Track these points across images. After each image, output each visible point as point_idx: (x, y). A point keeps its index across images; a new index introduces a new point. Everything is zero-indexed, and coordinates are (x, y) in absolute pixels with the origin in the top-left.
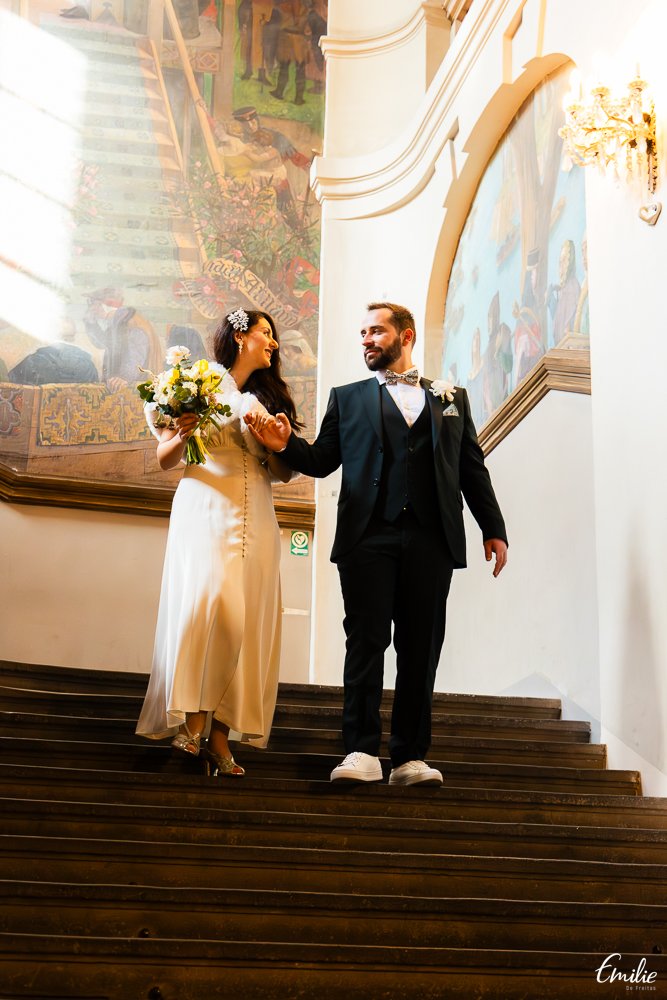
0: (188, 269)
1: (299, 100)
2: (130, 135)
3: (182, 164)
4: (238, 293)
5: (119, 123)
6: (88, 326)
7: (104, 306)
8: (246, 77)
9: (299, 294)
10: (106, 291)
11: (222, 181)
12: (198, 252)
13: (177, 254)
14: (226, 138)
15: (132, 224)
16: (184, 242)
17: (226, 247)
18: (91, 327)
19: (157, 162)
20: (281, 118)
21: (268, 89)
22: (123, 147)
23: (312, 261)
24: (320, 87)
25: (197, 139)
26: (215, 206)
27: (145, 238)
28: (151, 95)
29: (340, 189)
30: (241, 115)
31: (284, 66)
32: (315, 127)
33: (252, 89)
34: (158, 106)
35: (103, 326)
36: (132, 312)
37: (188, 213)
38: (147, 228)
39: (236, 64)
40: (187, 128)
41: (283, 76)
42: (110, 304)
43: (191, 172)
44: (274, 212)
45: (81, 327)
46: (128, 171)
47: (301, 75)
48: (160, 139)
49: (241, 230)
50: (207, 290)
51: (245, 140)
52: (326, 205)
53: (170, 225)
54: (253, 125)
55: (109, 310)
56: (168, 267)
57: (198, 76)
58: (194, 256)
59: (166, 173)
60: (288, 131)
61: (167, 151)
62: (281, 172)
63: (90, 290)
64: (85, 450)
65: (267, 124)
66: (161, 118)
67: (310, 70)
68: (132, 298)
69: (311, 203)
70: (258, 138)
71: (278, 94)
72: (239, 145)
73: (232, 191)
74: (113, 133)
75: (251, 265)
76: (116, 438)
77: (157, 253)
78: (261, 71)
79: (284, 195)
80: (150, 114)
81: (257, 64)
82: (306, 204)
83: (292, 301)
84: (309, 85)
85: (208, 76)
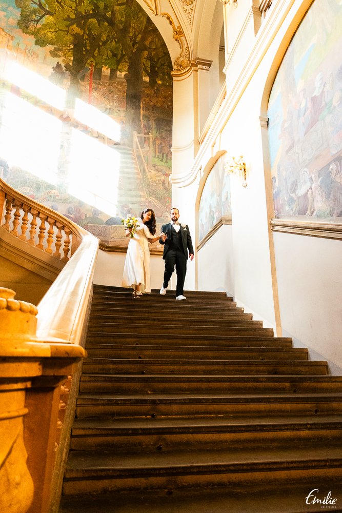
0: (143, 200)
1: (166, 162)
2: (129, 170)
3: (141, 177)
4: (154, 204)
5: (127, 168)
7: (125, 208)
8: (155, 157)
9: (167, 204)
10: (126, 205)
11: (150, 180)
12: (145, 196)
13: (140, 196)
14: (150, 170)
15: (130, 190)
16: (142, 194)
17: (151, 194)
19: (136, 176)
20: (163, 166)
21: (160, 159)
22: (128, 173)
23: (170, 198)
24: (171, 159)
25: (144, 171)
26: (149, 186)
27: (134, 193)
28: (134, 161)
29: (176, 181)
30: (154, 166)
31: (163, 154)
32: (170, 168)
33: (156, 159)
34: (136, 164)
35: (125, 212)
36: (131, 209)
37: (143, 187)
38: (134, 190)
39: (153, 154)
40: (142, 168)
41: (163, 156)
43: (143, 178)
44: (161, 187)
45: (120, 213)
46: (129, 178)
47: (167, 156)
48: (136, 171)
49: (154, 191)
50: (147, 204)
51: (155, 171)
52: (173, 185)
53: (139, 190)
54: (156, 168)
56: (138, 199)
57: (144, 157)
58: (144, 197)
59: (138, 178)
60: (164, 169)
61: (138, 174)
62: (163, 178)
63: (122, 205)
64: (122, 239)
65: (159, 167)
66: (136, 166)
67: (169, 155)
68: (131, 206)
69: (169, 184)
70: (158, 170)
71: (162, 161)
72: (153, 172)
73: (152, 182)
74: (126, 170)
75: (157, 198)
77: (136, 196)
78: (158, 156)
79: (163, 183)
80: (134, 166)
81: (157, 154)
82: (168, 185)
83: (166, 206)
84: (169, 158)
85: (146, 157)
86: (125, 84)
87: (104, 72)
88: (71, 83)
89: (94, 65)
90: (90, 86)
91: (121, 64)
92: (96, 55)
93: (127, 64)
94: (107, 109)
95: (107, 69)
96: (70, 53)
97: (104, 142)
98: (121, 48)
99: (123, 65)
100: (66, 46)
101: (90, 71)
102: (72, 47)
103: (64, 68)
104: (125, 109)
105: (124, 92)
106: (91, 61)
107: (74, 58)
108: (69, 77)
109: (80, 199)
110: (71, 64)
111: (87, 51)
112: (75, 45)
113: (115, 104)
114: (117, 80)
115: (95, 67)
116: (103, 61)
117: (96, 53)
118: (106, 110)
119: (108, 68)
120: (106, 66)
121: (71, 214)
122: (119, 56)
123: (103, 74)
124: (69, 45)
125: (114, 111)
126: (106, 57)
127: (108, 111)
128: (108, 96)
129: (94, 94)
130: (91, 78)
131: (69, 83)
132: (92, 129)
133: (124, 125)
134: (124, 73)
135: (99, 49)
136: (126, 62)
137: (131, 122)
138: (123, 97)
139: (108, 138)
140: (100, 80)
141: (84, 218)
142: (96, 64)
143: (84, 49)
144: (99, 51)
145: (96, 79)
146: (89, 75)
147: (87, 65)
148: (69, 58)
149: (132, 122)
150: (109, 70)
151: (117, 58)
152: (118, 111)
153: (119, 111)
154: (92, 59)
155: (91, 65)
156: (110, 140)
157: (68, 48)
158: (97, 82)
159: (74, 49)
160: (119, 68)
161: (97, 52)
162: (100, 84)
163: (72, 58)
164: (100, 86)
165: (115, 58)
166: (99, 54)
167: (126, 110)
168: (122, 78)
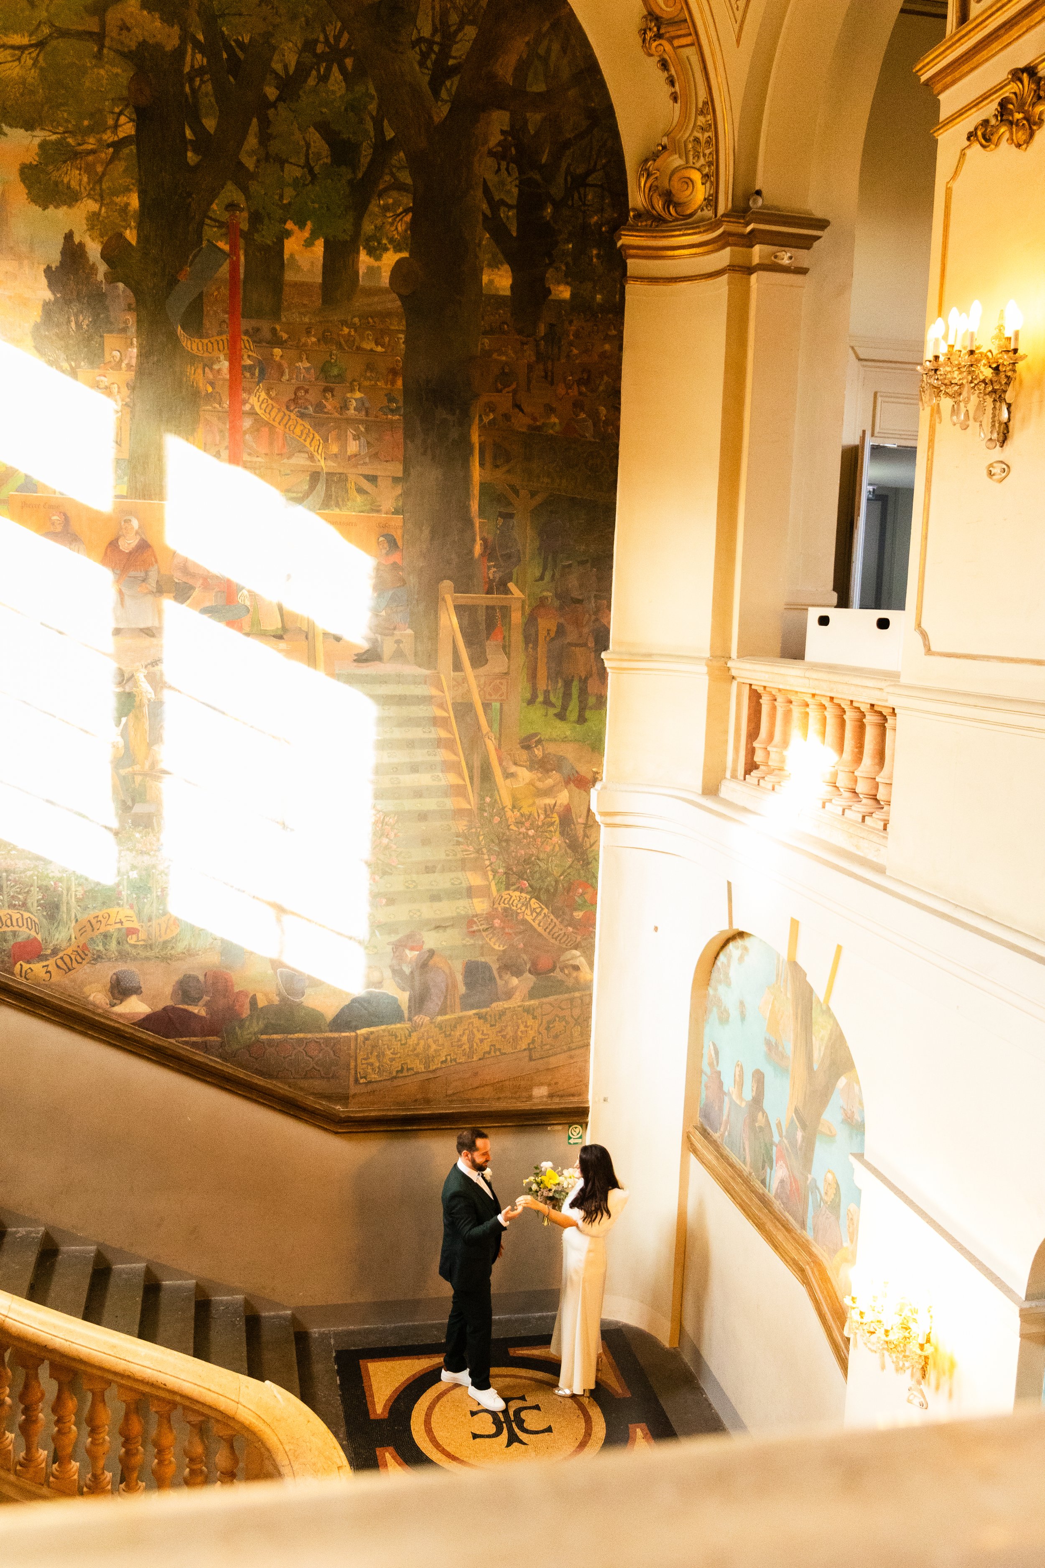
0: (481, 906)
1: (582, 719)
2: (424, 779)
3: (472, 801)
4: (524, 922)
5: (414, 768)
6: (394, 971)
7: (407, 952)
8: (531, 702)
9: (578, 915)
10: (410, 936)
11: (509, 813)
12: (488, 887)
13: (470, 892)
14: (513, 769)
15: (429, 869)
16: (475, 879)
17: (513, 879)
18: (397, 972)
19: (450, 803)
20: (565, 740)
21: (552, 711)
22: (418, 793)
24: (601, 701)
25: (486, 774)
26: (503, 841)
27: (443, 881)
28: (443, 734)
29: (618, 820)
30: (527, 744)
31: (568, 684)
32: (596, 745)
33: (536, 714)
34: (448, 744)
35: (407, 970)
36: (432, 953)
37: (479, 851)
38: (443, 870)
39: (522, 689)
40: (477, 764)
41: (567, 696)
42: (412, 949)
43: (482, 809)
44: (557, 839)
45: (388, 973)
46: (423, 816)
47: (583, 692)
48: (452, 779)
49: (527, 861)
50: (497, 922)
51: (531, 768)
52: (603, 828)
53: (463, 865)
54: (538, 752)
55: (411, 955)
56: (462, 907)
57: (486, 706)
58: (484, 892)
59: (458, 813)
61: (458, 791)
62: (563, 797)
63: (394, 938)
64: (396, 1083)
65: (551, 748)
66: (453, 758)
67: (592, 686)
68: (431, 940)
69: (590, 823)
70: (543, 765)
71: (561, 716)
72: (525, 775)
73: (519, 823)
74: (409, 780)
75: (536, 893)
76: (421, 1068)
77: (453, 894)
78: (546, 693)
79: (566, 819)
80: (443, 755)
81: (542, 684)
82: (586, 826)
83: (572, 923)
84: (592, 700)
85: (496, 705)
86: (398, 325)
87: (299, 269)
88: (144, 355)
89: (245, 226)
90: (234, 358)
91: (373, 208)
92: (250, 163)
93: (407, 201)
94: (315, 477)
95: (309, 243)
96: (120, 166)
97: (311, 660)
98: (373, 107)
99: (386, 208)
100: (97, 127)
101: (225, 268)
102: (127, 129)
103: (102, 268)
104: (397, 469)
105: (394, 372)
106: (232, 207)
107: (143, 195)
108: (131, 319)
109: (228, 937)
110: (131, 236)
111: (203, 143)
112: (142, 116)
113: (353, 447)
114: (360, 303)
115: (247, 236)
116: (289, 194)
117: (250, 154)
118: (312, 487)
119: (314, 236)
120: (301, 225)
121: (195, 1001)
122: (366, 154)
123: (290, 276)
124: (111, 122)
125: (351, 486)
126: (298, 172)
127: (321, 487)
128: (319, 408)
129: (253, 400)
130: (232, 313)
131: (134, 351)
132: (253, 595)
133: (396, 557)
134: (390, 258)
135: (265, 123)
136: (400, 187)
137: (426, 531)
138: (391, 400)
139: (326, 634)
140: (275, 313)
141: (246, 1012)
142: (256, 218)
143: (188, 134)
144: (265, 138)
145: (259, 314)
146: (225, 291)
147: (210, 232)
148: (120, 200)
149: (433, 533)
150: (319, 247)
151: (354, 172)
152: (366, 485)
153: (372, 479)
154: (231, 192)
155: (228, 229)
156: (338, 639)
157: (109, 137)
158: (265, 326)
159: (138, 139)
160: (368, 227)
161: (252, 141)
162: (276, 341)
163: (134, 201)
164: (277, 351)
165: (346, 173)
166: (267, 157)
167: (406, 470)
168: (380, 291)
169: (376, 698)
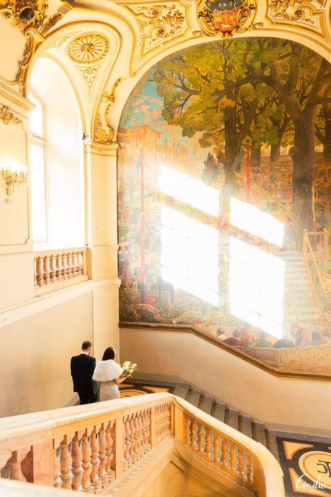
0: (316, 317)
2: (299, 282)
3: (314, 288)
5: (296, 279)
6: (291, 333)
7: (295, 328)
10: (296, 324)
11: (325, 291)
12: (319, 312)
13: (313, 313)
14: (326, 279)
15: (301, 306)
16: (315, 310)
17: (326, 310)
18: (292, 334)
19: (307, 288)
22: (298, 285)
25: (318, 281)
26: (323, 299)
34: (306, 272)
35: (295, 333)
36: (302, 329)
37: (316, 301)
38: (305, 307)
40: (315, 278)
42: (296, 327)
43: (316, 290)
46: (299, 292)
48: (307, 282)
50: (321, 322)
53: (311, 305)
55: (296, 329)
56: (311, 317)
57: (317, 262)
58: (317, 313)
59: (309, 291)
61: (309, 285)
64: (292, 364)
66: (308, 276)
73: (328, 294)
74: (295, 282)
76: (299, 361)
77: (308, 313)
80: (305, 275)
85: (320, 262)
86: (291, 164)
87: (264, 153)
88: (226, 179)
89: (251, 145)
90: (248, 177)
91: (284, 135)
92: (252, 130)
93: (293, 132)
94: (269, 204)
95: (267, 147)
96: (221, 136)
97: (268, 251)
98: (284, 110)
99: (287, 135)
100: (216, 128)
101: (246, 155)
102: (223, 127)
103: (217, 160)
104: (291, 201)
105: (290, 176)
106: (248, 141)
107: (226, 141)
108: (223, 171)
109: (246, 321)
110: (223, 151)
111: (241, 127)
112: (226, 123)
113: (279, 196)
114: (280, 160)
115: (251, 147)
116: (262, 135)
117: (252, 128)
118: (268, 207)
119: (268, 144)
120: (265, 143)
121: (238, 337)
122: (282, 122)
123: (262, 155)
124: (219, 126)
125: (278, 206)
126: (264, 130)
127: (270, 207)
128: (270, 187)
129: (253, 187)
130: (248, 166)
131: (224, 178)
132: (252, 235)
133: (291, 223)
134: (289, 147)
135: (256, 119)
136: (291, 129)
137: (299, 216)
138: (289, 183)
139: (272, 244)
140: (259, 165)
141: (251, 341)
142: (254, 143)
143: (237, 125)
144: (256, 123)
145: (254, 166)
146: (246, 161)
147: (242, 148)
148: (221, 144)
149: (301, 216)
150: (270, 147)
151: (279, 127)
152: (283, 205)
153: (284, 204)
154: (248, 137)
155: (247, 147)
156: (275, 245)
157: (219, 130)
158: (256, 168)
159: (225, 129)
160: (283, 140)
161: (253, 124)
162: (259, 172)
163: (224, 143)
164: (259, 174)
165: (277, 128)
166: (257, 127)
167: (294, 201)
168: (286, 156)
169: (285, 260)
